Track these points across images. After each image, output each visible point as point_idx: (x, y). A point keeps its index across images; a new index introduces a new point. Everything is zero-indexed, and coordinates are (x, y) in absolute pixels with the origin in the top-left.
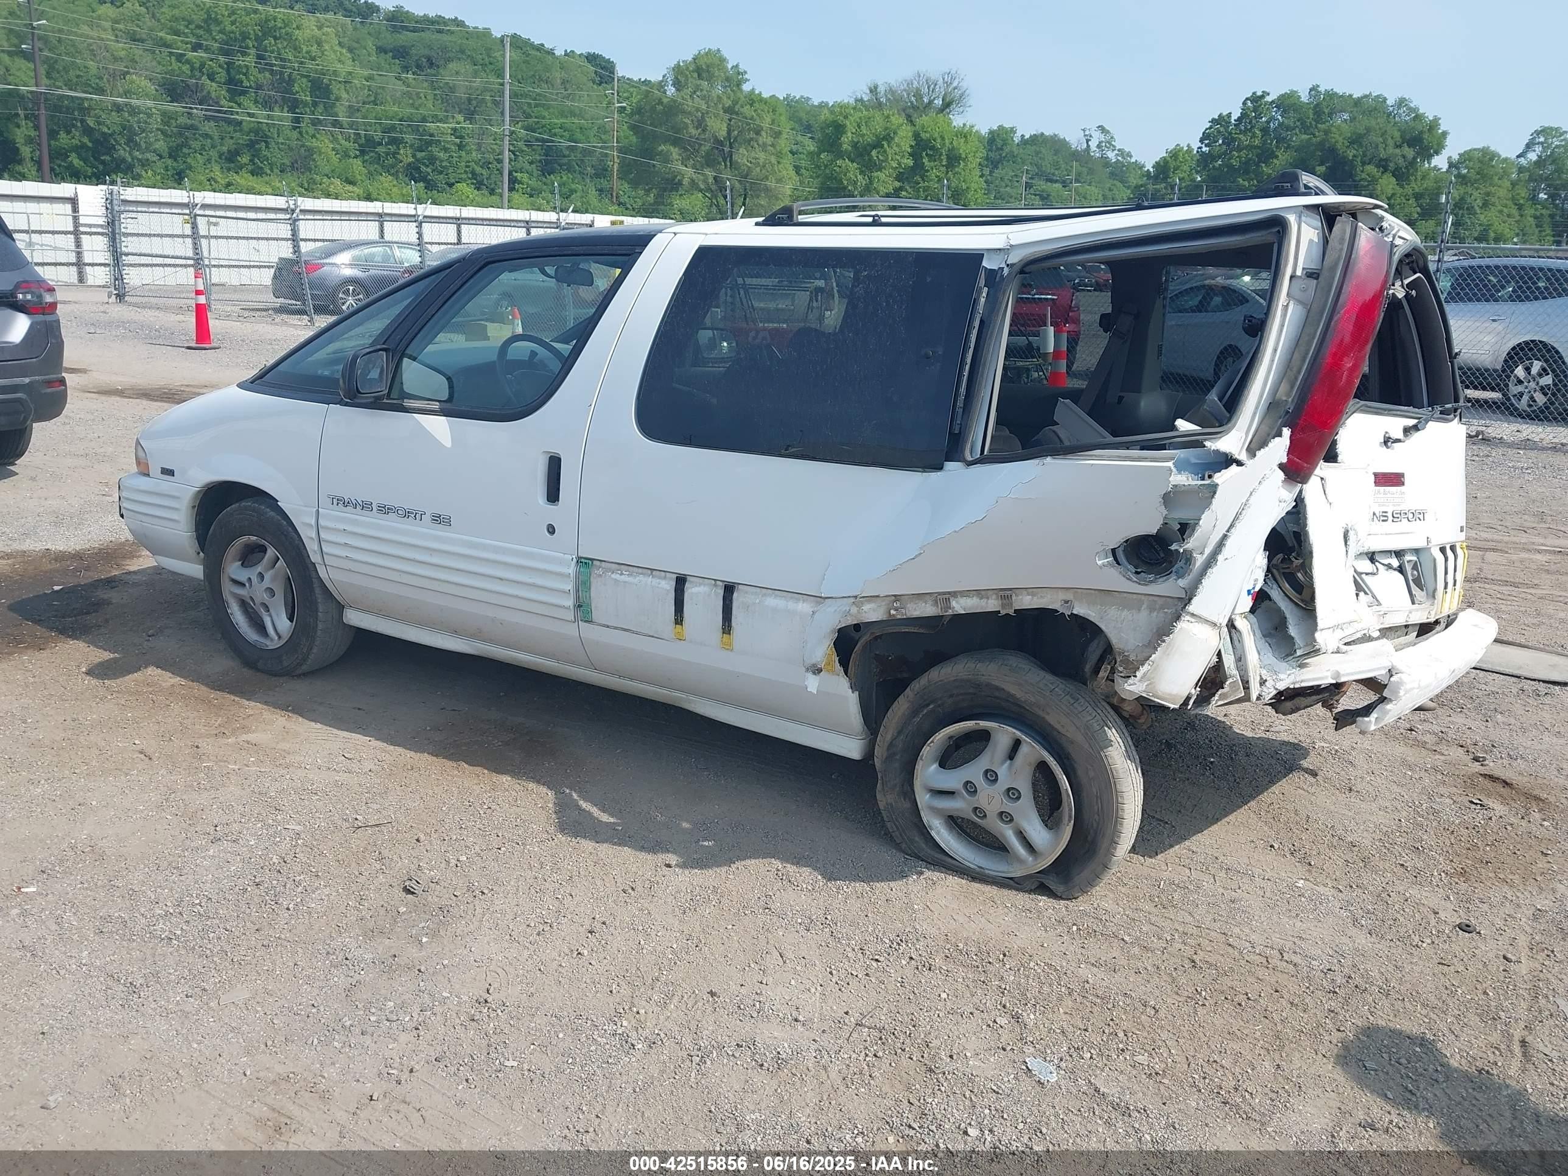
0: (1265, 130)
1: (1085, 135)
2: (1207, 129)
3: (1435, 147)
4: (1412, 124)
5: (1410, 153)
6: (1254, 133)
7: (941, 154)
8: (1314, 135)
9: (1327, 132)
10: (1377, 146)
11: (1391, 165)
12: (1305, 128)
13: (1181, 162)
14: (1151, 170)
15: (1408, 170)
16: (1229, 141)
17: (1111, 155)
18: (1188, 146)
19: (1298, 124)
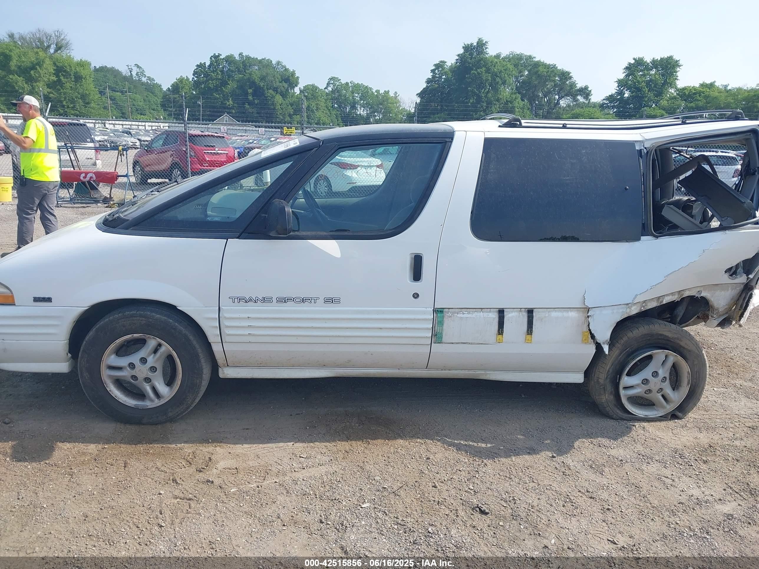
0: (222, 71)
1: (129, 69)
2: (195, 70)
3: (295, 83)
4: (284, 73)
5: (286, 85)
6: (218, 73)
7: (70, 75)
8: (245, 75)
9: (250, 74)
10: (272, 82)
11: (279, 90)
12: (239, 72)
13: (184, 85)
14: (170, 88)
15: (286, 93)
16: (206, 75)
17: (144, 79)
18: (187, 77)
19: (237, 70)
